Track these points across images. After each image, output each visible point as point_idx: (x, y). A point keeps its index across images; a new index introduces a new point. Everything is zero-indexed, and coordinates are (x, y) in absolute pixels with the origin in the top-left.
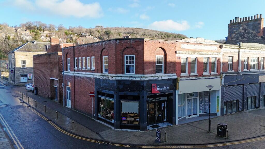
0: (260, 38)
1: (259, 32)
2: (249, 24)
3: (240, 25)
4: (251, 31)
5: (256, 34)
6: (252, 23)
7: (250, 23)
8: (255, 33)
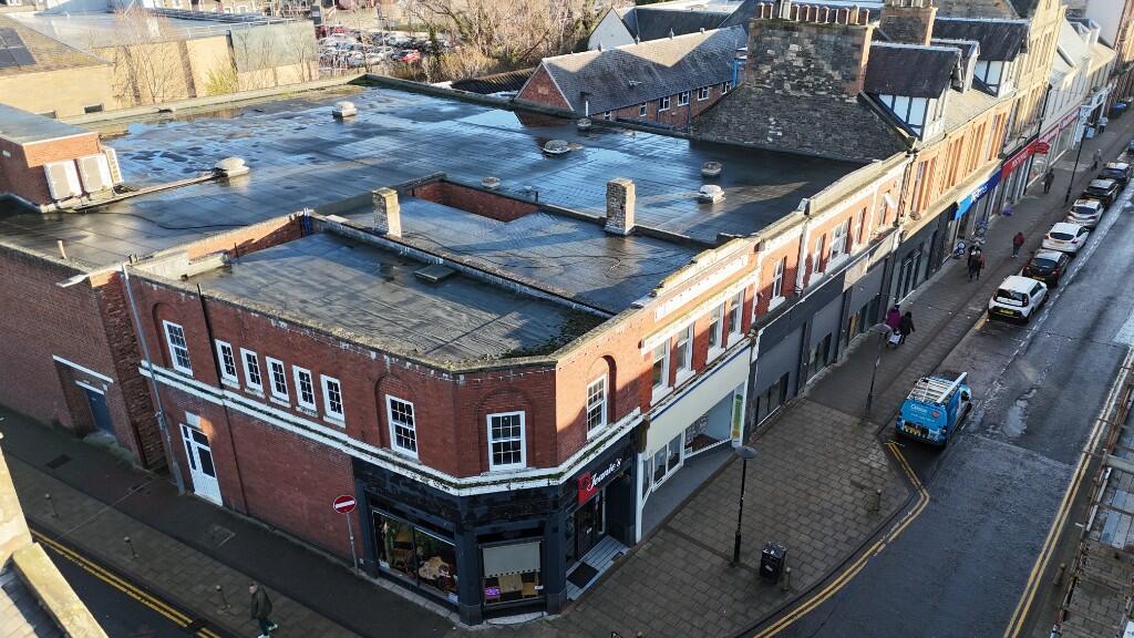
0: (854, 100)
1: (853, 79)
2: (823, 41)
3: (790, 35)
4: (827, 69)
5: (843, 86)
6: (833, 39)
7: (826, 37)
8: (840, 78)
